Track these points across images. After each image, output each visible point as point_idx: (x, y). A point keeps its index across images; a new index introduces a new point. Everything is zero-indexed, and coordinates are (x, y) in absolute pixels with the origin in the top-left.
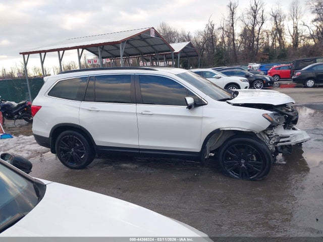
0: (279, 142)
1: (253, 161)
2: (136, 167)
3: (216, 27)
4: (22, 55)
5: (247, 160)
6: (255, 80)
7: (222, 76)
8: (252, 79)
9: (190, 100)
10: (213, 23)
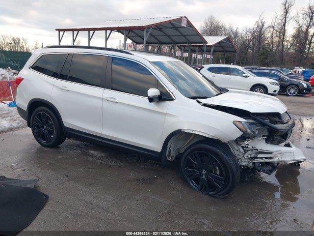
0: (256, 158)
1: (216, 174)
2: (102, 156)
3: (266, 25)
4: (58, 31)
5: (209, 171)
6: (290, 85)
7: (250, 75)
8: (286, 83)
9: (153, 92)
10: (263, 21)
